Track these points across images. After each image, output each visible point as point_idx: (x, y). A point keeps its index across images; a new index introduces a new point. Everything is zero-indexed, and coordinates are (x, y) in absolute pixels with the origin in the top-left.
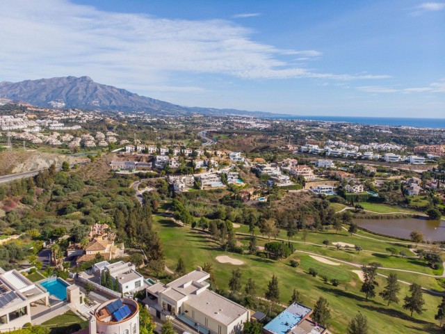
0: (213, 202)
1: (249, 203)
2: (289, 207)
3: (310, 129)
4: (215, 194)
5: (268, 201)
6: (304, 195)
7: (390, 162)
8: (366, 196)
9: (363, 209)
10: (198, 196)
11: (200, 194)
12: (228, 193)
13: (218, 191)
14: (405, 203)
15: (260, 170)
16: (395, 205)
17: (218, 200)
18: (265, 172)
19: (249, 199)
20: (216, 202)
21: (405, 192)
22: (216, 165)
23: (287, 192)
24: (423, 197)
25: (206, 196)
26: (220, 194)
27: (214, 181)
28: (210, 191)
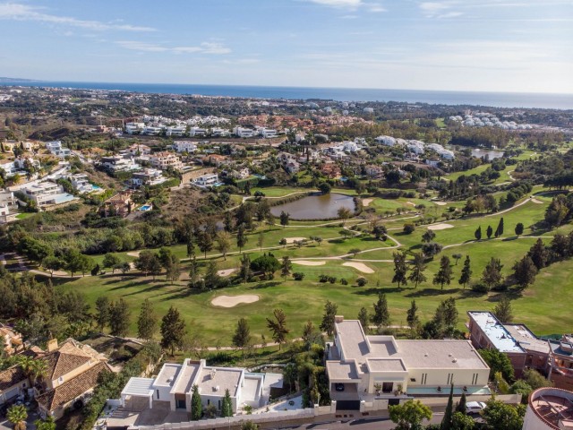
0: (72, 228)
1: (131, 217)
2: (184, 211)
3: (83, 101)
4: (69, 214)
5: (155, 208)
6: (190, 192)
7: (245, 138)
8: (255, 180)
9: (264, 195)
10: (40, 223)
11: (42, 220)
12: (89, 208)
13: (72, 208)
14: (293, 182)
15: (111, 166)
16: (285, 185)
17: (79, 223)
18: (120, 167)
19: (129, 211)
20: (76, 226)
21: (287, 171)
22: (40, 167)
23: (169, 190)
24: (305, 172)
25: (54, 221)
26: (77, 214)
27: (52, 193)
28: (58, 211)
